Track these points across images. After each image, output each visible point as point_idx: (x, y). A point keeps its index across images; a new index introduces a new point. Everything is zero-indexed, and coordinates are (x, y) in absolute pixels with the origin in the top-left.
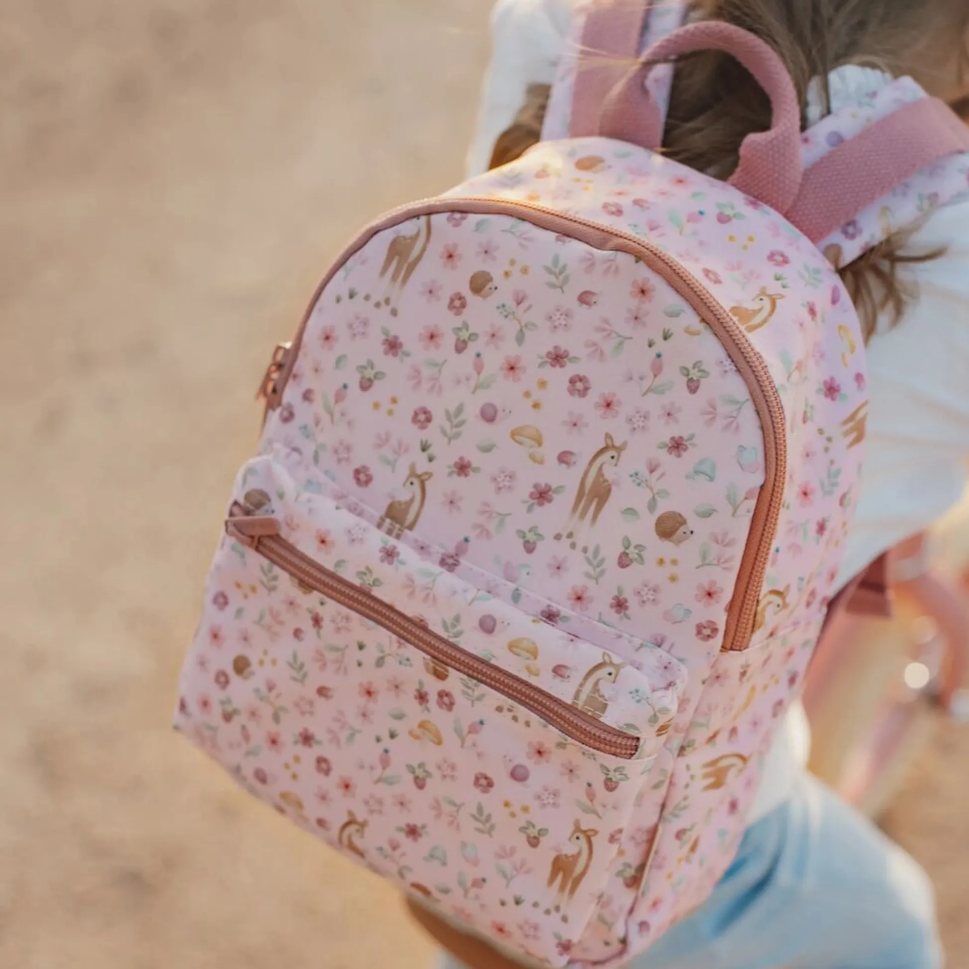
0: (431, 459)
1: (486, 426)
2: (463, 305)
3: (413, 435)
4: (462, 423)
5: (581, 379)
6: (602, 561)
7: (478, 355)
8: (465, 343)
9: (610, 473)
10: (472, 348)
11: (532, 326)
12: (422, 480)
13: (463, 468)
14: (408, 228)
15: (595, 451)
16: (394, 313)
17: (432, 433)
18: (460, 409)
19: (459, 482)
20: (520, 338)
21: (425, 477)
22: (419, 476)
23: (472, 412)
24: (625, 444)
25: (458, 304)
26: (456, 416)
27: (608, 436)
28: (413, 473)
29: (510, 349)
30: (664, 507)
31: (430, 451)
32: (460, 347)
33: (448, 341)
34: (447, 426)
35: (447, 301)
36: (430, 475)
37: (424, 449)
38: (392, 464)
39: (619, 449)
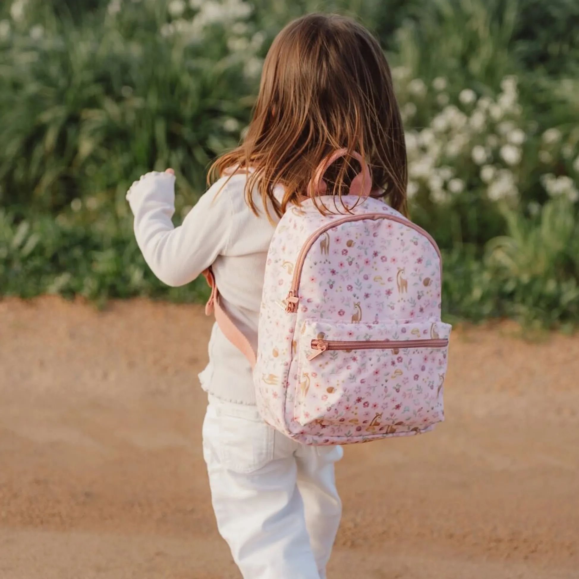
0: (358, 298)
1: (367, 281)
2: (347, 252)
3: (350, 294)
4: (361, 284)
5: (384, 257)
6: (414, 301)
7: (357, 263)
8: (351, 262)
9: (404, 277)
10: (354, 262)
11: (367, 249)
12: (358, 305)
13: (367, 296)
14: (322, 238)
15: (396, 275)
16: (330, 263)
17: (355, 291)
18: (358, 280)
19: (368, 300)
20: (366, 253)
21: (358, 304)
22: (357, 305)
23: (361, 279)
24: (404, 268)
25: (345, 252)
26: (358, 283)
27: (398, 268)
28: (355, 305)
29: (364, 257)
30: (423, 278)
31: (357, 296)
32: (350, 264)
33: (346, 264)
34: (357, 286)
35: (341, 253)
36: (359, 302)
37: (355, 296)
38: (348, 305)
39: (403, 270)
